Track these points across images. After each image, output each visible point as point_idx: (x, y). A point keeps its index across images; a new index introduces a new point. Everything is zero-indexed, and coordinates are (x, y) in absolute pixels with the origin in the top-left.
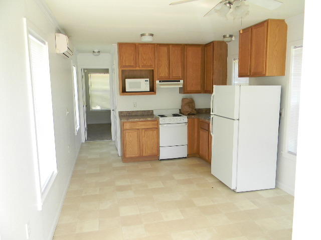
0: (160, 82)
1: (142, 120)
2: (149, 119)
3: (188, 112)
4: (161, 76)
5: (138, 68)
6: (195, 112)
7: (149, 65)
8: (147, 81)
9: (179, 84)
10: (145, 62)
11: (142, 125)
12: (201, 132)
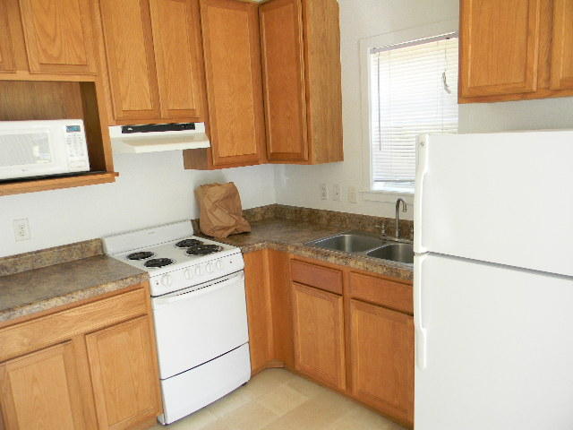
0: (125, 130)
1: (78, 297)
2: (111, 287)
3: (225, 228)
4: (125, 107)
5: (22, 75)
6: (244, 225)
7: (75, 61)
8: (77, 129)
9: (190, 139)
10: (54, 52)
11: (81, 319)
12: (300, 298)
